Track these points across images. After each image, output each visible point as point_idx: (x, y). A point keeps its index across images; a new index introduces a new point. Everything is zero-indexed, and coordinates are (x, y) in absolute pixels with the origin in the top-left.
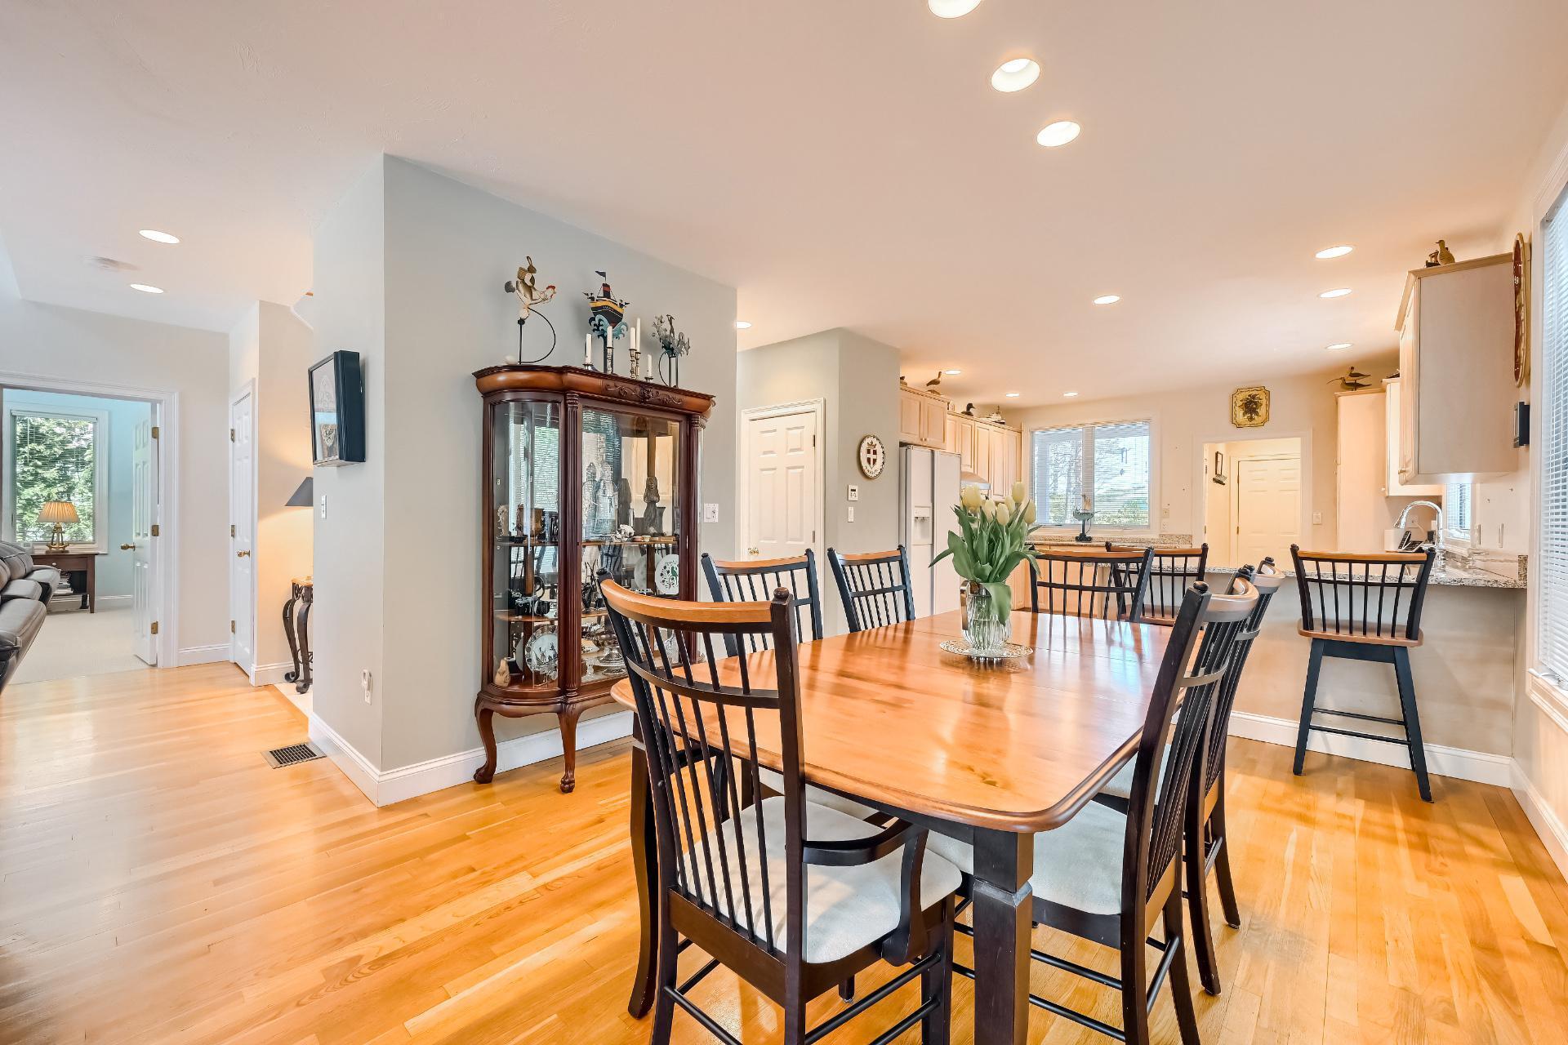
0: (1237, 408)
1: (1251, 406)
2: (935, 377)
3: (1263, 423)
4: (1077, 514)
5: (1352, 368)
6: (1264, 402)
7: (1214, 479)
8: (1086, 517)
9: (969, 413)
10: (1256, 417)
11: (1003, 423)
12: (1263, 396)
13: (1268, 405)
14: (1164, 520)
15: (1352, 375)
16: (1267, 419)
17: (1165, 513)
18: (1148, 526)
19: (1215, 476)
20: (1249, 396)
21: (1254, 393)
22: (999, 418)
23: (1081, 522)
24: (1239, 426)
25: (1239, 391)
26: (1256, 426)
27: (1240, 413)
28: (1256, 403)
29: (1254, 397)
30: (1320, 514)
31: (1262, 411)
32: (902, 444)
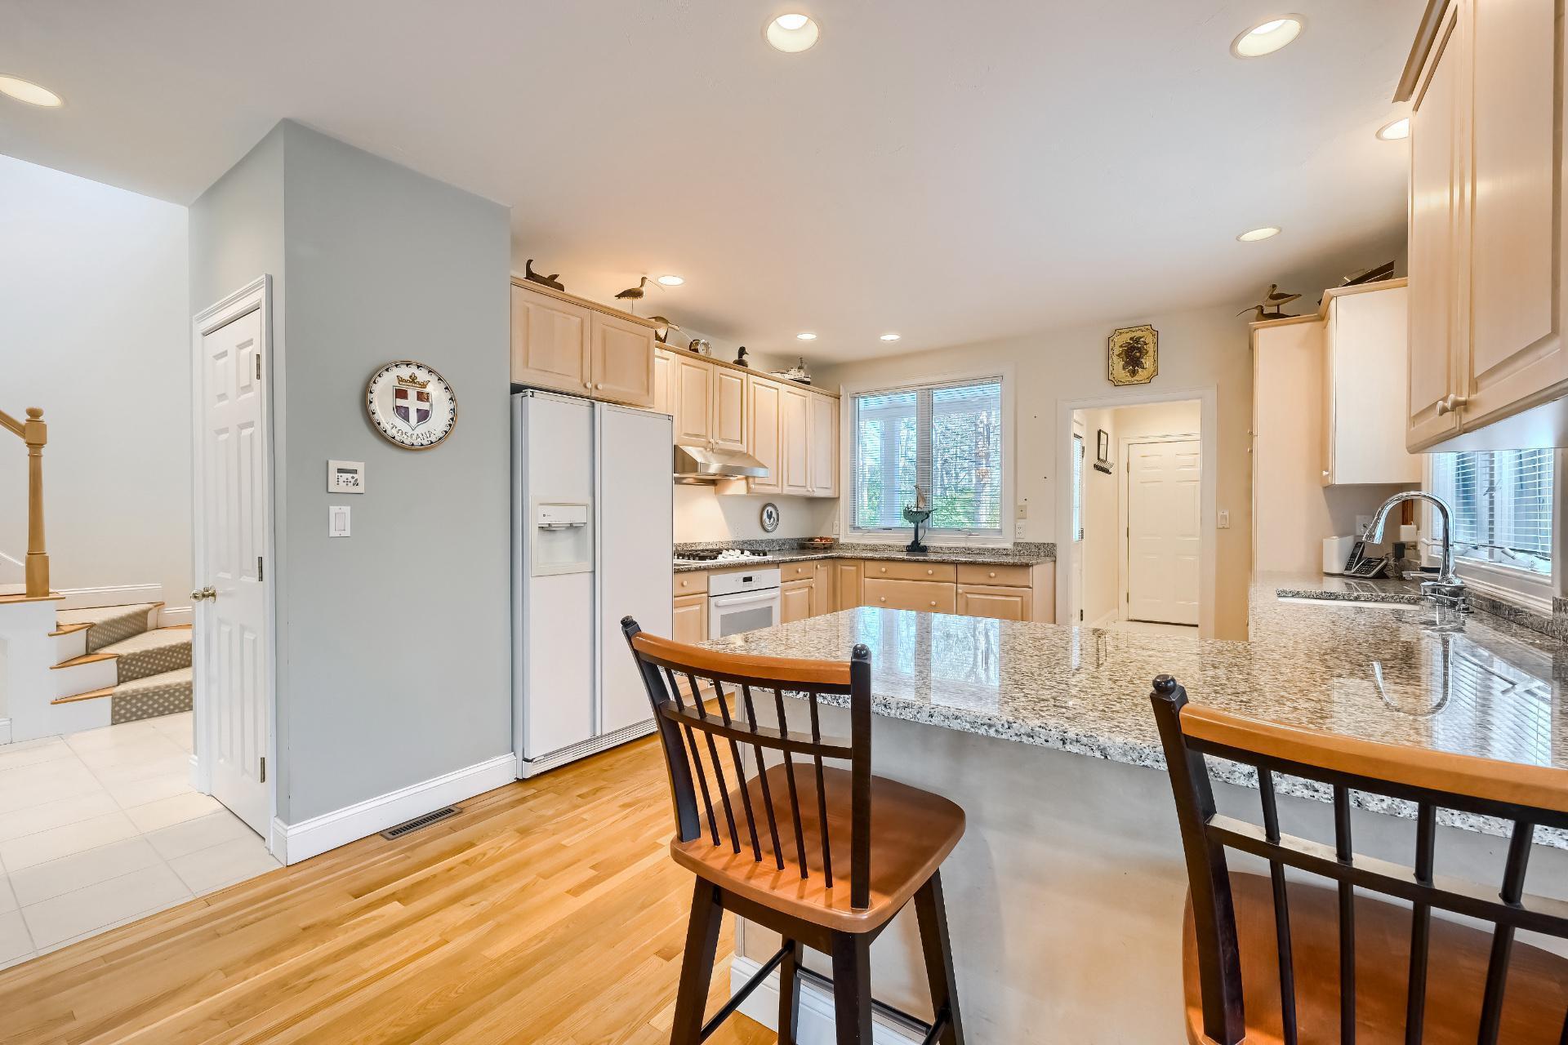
0: (1115, 358)
1: (1133, 355)
2: (635, 284)
3: (1150, 379)
4: (909, 514)
5: (1274, 286)
6: (1150, 348)
7: (1095, 466)
8: (919, 517)
9: (741, 362)
10: (1140, 370)
11: (808, 383)
12: (1149, 339)
13: (1157, 351)
14: (1020, 523)
15: (1273, 297)
16: (1156, 372)
17: (1021, 513)
18: (1000, 531)
19: (1096, 461)
20: (1131, 339)
21: (1138, 334)
22: (801, 375)
23: (913, 525)
24: (1116, 384)
25: (1118, 331)
26: (1139, 383)
27: (1118, 364)
28: (1139, 350)
29: (1137, 340)
30: (1226, 513)
31: (1147, 362)
32: (516, 389)
